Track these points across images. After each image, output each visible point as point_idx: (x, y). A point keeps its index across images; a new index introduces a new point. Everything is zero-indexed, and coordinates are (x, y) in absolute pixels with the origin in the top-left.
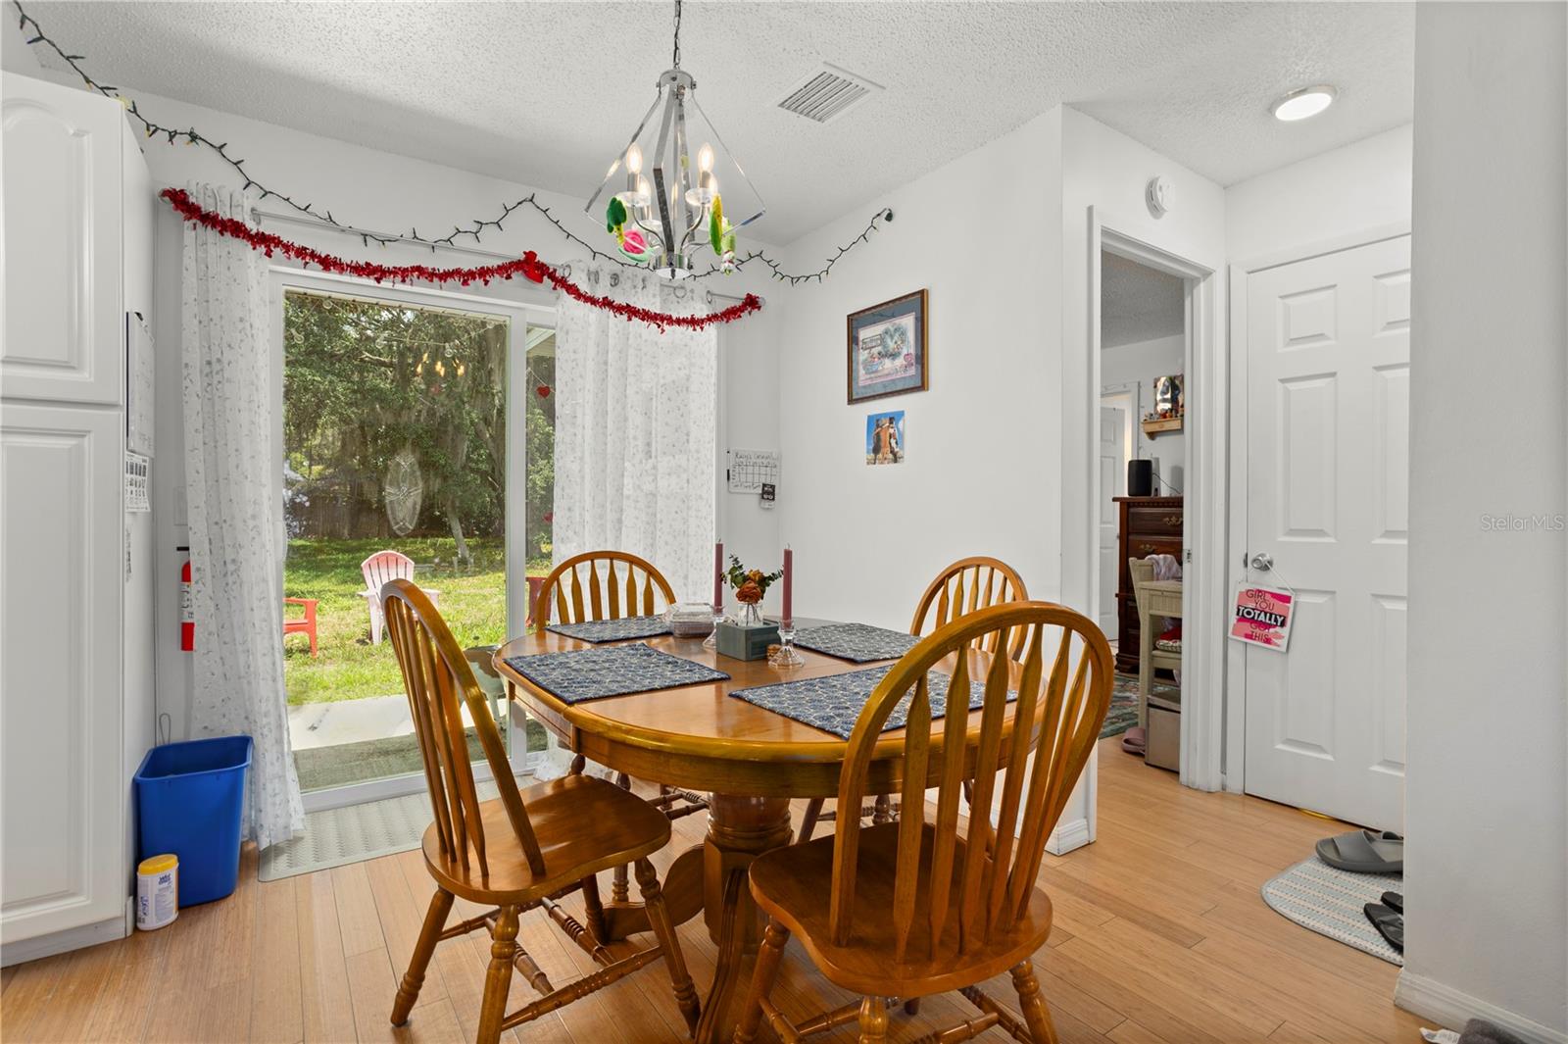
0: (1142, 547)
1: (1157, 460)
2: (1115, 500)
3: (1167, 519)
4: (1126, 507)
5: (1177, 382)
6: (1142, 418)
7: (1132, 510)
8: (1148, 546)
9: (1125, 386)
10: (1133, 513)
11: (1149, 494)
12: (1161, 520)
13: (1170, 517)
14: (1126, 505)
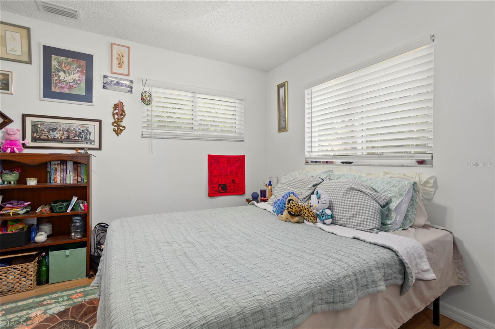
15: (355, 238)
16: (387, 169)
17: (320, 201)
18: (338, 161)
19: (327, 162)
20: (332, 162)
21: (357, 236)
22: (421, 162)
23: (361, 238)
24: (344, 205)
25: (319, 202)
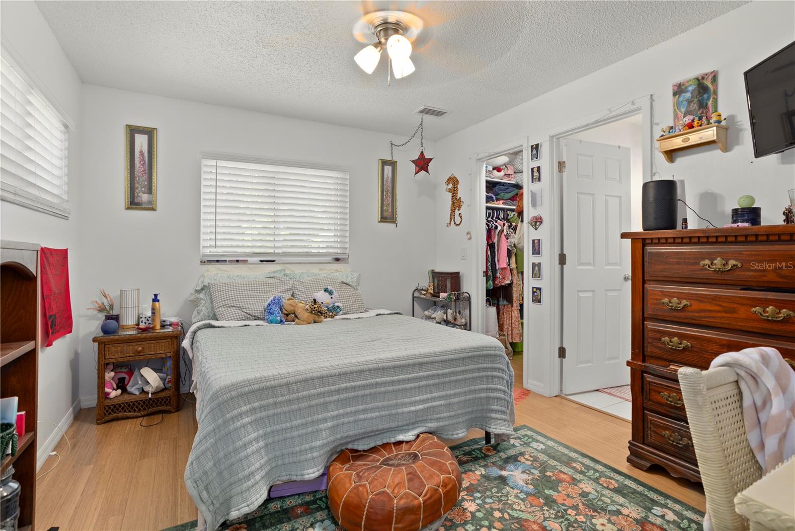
0: (666, 300)
1: (682, 182)
2: (624, 236)
3: (707, 262)
4: (640, 245)
5: (708, 83)
6: (658, 133)
7: (650, 249)
8: (675, 300)
9: (633, 103)
10: (651, 253)
11: (673, 226)
12: (698, 263)
13: (712, 260)
14: (640, 243)
15: (377, 315)
16: (322, 266)
17: (333, 296)
18: (257, 259)
19: (237, 261)
20: (246, 261)
21: (378, 313)
22: (337, 260)
23: (382, 313)
24: (344, 297)
25: (332, 298)
